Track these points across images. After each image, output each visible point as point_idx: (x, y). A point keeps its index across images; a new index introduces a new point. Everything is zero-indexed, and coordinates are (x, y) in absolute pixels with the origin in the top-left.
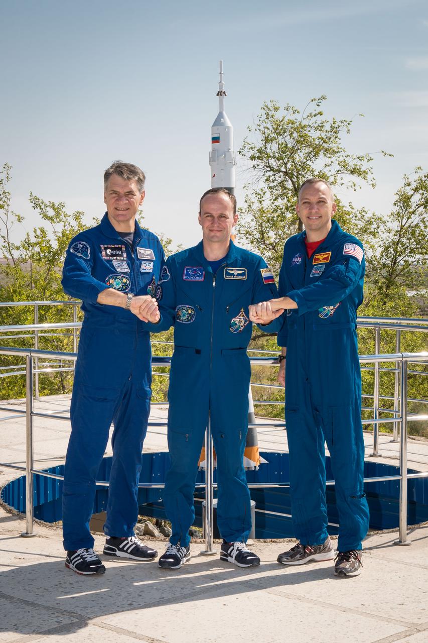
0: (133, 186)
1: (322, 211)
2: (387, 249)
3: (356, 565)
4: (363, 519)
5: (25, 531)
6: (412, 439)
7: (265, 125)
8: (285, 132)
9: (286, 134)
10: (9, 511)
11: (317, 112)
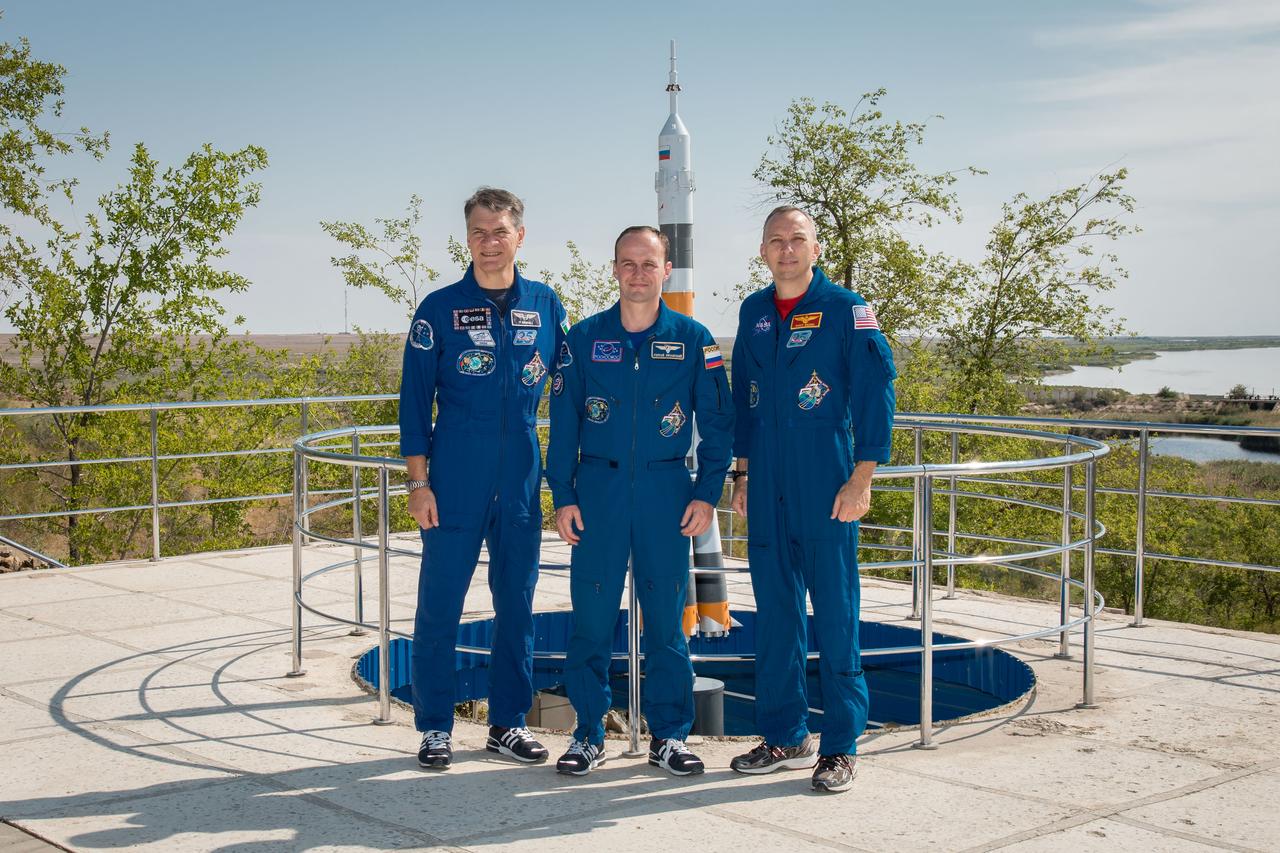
0: (505, 220)
1: (799, 254)
2: (977, 314)
3: (844, 776)
4: (858, 706)
5: (379, 717)
6: (978, 594)
7: (793, 134)
8: (824, 144)
9: (825, 147)
10: (365, 689)
11: (872, 114)
